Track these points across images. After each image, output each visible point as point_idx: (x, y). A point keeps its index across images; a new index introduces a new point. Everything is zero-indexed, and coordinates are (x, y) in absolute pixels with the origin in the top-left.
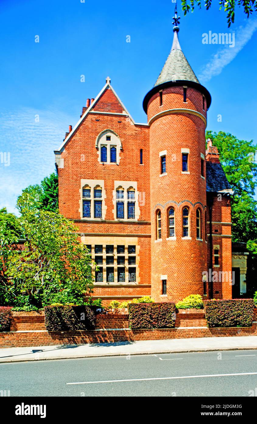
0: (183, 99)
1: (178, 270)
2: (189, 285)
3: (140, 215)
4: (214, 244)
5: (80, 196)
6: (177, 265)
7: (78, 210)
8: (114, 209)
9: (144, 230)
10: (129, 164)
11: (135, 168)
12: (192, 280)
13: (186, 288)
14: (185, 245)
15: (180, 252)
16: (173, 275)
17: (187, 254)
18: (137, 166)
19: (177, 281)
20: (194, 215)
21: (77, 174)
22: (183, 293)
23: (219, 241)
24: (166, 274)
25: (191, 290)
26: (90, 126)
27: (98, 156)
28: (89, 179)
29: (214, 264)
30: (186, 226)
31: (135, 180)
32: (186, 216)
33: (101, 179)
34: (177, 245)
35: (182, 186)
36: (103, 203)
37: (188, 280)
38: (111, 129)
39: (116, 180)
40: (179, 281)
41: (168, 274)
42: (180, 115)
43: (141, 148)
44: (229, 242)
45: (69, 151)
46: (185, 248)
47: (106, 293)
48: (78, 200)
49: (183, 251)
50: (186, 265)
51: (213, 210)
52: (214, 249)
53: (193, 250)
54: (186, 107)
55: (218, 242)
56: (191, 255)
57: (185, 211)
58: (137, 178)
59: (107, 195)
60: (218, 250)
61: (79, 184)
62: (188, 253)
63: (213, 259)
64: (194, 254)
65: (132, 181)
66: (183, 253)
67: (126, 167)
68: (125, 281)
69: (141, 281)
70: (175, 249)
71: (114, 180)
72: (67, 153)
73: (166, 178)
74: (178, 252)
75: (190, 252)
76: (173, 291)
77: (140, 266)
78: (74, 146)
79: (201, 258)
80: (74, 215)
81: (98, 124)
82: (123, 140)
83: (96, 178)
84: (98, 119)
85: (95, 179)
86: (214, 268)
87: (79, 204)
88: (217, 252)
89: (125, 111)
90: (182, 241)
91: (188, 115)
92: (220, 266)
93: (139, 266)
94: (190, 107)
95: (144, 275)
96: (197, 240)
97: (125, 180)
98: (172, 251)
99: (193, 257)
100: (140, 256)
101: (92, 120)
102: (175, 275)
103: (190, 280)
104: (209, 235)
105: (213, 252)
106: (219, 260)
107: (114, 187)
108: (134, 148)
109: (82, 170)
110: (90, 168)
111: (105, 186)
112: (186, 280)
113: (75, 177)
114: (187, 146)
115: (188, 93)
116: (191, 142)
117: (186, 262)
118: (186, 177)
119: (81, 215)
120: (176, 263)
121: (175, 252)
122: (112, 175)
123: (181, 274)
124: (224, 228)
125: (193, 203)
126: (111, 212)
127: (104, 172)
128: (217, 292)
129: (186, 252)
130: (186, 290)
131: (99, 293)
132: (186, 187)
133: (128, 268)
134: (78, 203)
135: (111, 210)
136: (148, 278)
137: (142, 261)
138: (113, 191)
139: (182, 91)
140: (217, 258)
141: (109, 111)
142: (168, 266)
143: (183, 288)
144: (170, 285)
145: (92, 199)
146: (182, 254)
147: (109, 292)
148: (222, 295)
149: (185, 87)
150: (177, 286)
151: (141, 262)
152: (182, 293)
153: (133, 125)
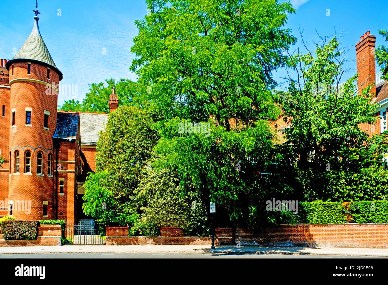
0: (27, 72)
1: (20, 197)
3: (1, 155)
4: (60, 177)
6: (20, 193)
9: (4, 166)
14: (26, 179)
20: (34, 157)
23: (64, 175)
24: (13, 200)
29: (59, 192)
30: (29, 165)
32: (29, 158)
34: (20, 179)
35: (25, 135)
42: (26, 83)
43: (4, 104)
44: (73, 176)
46: (26, 181)
49: (24, 183)
50: (26, 193)
51: (60, 151)
52: (60, 181)
53: (33, 182)
54: (30, 77)
56: (31, 186)
57: (28, 153)
60: (63, 182)
62: (28, 185)
63: (59, 188)
66: (24, 185)
74: (20, 184)
75: (30, 184)
76: (16, 213)
79: (41, 189)
86: (59, 195)
88: (62, 183)
90: (23, 176)
91: (32, 83)
92: (65, 194)
94: (33, 77)
96: (37, 175)
98: (17, 183)
104: (55, 170)
105: (59, 183)
106: (64, 189)
114: (30, 106)
115: (32, 68)
116: (34, 102)
118: (28, 129)
124: (69, 165)
125: (34, 148)
128: (61, 214)
132: (29, 136)
139: (27, 66)
140: (62, 188)
142: (14, 195)
148: (66, 216)
149: (29, 63)
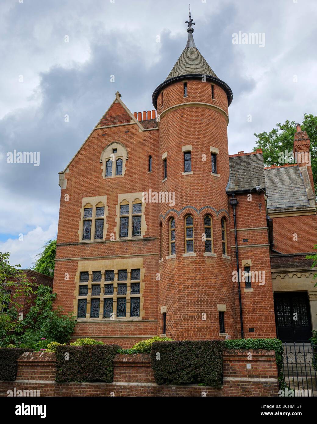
0: (182, 94)
1: (178, 298)
2: (193, 319)
3: (146, 230)
4: (243, 259)
5: (80, 216)
6: (177, 291)
7: (77, 232)
8: (116, 227)
9: (151, 248)
10: (135, 173)
11: (142, 177)
12: (197, 312)
13: (188, 325)
14: (187, 264)
15: (180, 273)
16: (173, 306)
17: (190, 276)
18: (145, 174)
19: (176, 315)
20: (199, 224)
21: (79, 194)
22: (184, 332)
23: (250, 254)
24: (166, 305)
25: (195, 326)
26: (96, 142)
27: (102, 171)
28: (91, 196)
29: (244, 288)
30: (190, 239)
31: (142, 190)
32: (190, 226)
33: (103, 195)
34: (177, 265)
35: (182, 189)
36: (105, 221)
37: (190, 312)
38: (117, 140)
39: (119, 194)
40: (179, 315)
41: (168, 305)
43: (150, 154)
45: (72, 171)
46: (187, 268)
47: (102, 332)
48: (77, 222)
49: (184, 271)
50: (188, 291)
51: (239, 213)
52: (243, 265)
53: (198, 269)
54: (187, 101)
55: (248, 255)
56: (197, 276)
57: (188, 219)
58: (144, 188)
59: (109, 212)
60: (250, 267)
61: (80, 204)
62: (191, 274)
64: (200, 275)
65: (139, 192)
66: (184, 275)
67: (132, 178)
68: (125, 316)
69: (145, 316)
70: (175, 270)
71: (118, 194)
72: (71, 173)
73: (166, 184)
74: (178, 274)
75: (194, 273)
76: (172, 329)
77: (145, 295)
78: (78, 165)
80: (73, 238)
81: (104, 138)
82: (129, 149)
83: (99, 194)
84: (105, 133)
85: (97, 195)
86: (245, 293)
87: (79, 226)
89: (133, 120)
90: (182, 259)
92: (254, 290)
93: (143, 294)
94: (190, 100)
95: (150, 307)
96: (205, 255)
97: (130, 192)
98: (172, 273)
99: (199, 280)
100: (145, 282)
101: (98, 136)
102: (175, 306)
103: (194, 312)
104: (234, 247)
107: (117, 202)
108: (142, 155)
109: (85, 188)
110: (93, 184)
111: (108, 201)
112: (188, 312)
113: (77, 196)
114: (188, 143)
115: (189, 87)
116: (194, 137)
117: (188, 287)
118: (188, 178)
119: (80, 238)
120: (176, 290)
121: (175, 274)
122: (116, 188)
123: (181, 303)
124: (256, 235)
126: (113, 231)
127: (107, 187)
128: (251, 330)
129: (188, 273)
130: (189, 326)
131: (93, 332)
133: (129, 298)
134: (77, 224)
135: (113, 228)
136: (155, 310)
137: (148, 288)
138: (116, 206)
139: (182, 86)
141: (117, 123)
142: (168, 294)
143: (184, 325)
144: (169, 320)
145: (93, 218)
146: (183, 277)
147: (105, 330)
148: (260, 335)
149: (185, 81)
150: (177, 321)
151: (146, 290)
152: (182, 332)
153: (141, 131)
